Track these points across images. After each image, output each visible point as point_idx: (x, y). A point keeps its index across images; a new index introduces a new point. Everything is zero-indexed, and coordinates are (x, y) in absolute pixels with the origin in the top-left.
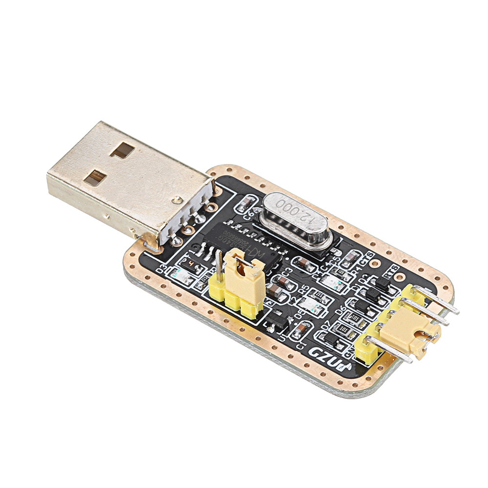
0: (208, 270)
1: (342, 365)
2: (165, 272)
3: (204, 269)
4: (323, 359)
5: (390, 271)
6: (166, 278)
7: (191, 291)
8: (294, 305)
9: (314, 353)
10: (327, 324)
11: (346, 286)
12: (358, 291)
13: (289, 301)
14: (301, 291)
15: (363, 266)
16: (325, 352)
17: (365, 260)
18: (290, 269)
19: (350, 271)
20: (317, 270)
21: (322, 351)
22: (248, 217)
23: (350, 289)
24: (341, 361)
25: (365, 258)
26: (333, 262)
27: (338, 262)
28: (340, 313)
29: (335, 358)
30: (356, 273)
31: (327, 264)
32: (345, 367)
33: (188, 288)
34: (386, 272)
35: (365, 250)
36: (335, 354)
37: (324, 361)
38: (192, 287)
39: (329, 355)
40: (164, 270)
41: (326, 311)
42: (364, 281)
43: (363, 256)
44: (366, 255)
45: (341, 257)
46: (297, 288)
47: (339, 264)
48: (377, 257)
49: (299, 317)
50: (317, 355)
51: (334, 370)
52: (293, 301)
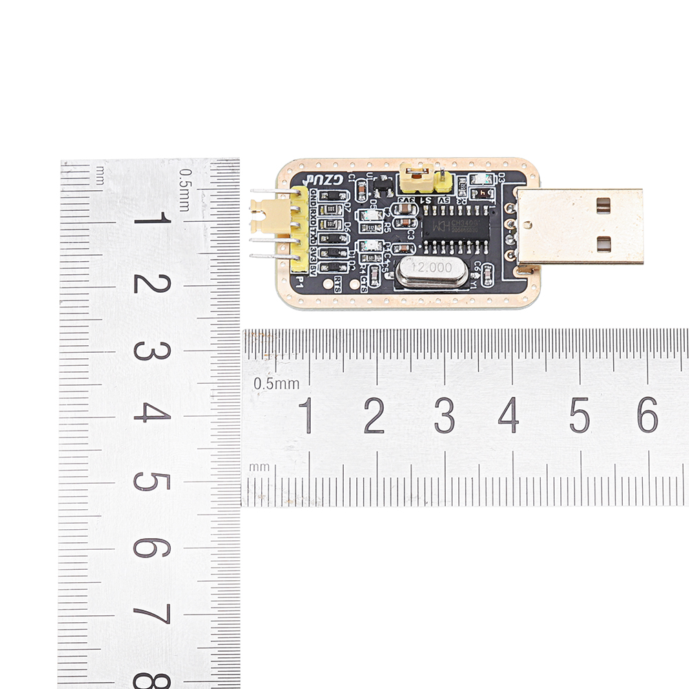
0: (468, 199)
1: (311, 181)
2: (497, 176)
3: (472, 198)
4: (328, 178)
5: (339, 285)
6: (492, 172)
7: (466, 173)
8: (384, 210)
9: (338, 178)
10: (348, 209)
11: (360, 251)
12: (349, 252)
13: (390, 211)
14: (388, 225)
15: (362, 277)
16: (331, 184)
17: (364, 283)
18: (411, 238)
19: (367, 265)
20: (391, 250)
21: (335, 184)
22: (478, 264)
23: (356, 250)
24: (315, 184)
25: (366, 285)
26: (385, 265)
27: (382, 268)
28: (347, 225)
29: (321, 183)
30: (362, 267)
31: (388, 261)
32: (308, 181)
33: (469, 174)
34: (341, 282)
35: (371, 292)
36: (323, 187)
37: (326, 176)
38: (468, 177)
39: (327, 183)
40: (499, 178)
41: (358, 220)
42: (351, 263)
43: (368, 285)
44: (367, 288)
45: (383, 274)
46: (393, 226)
47: (380, 267)
48: (357, 292)
49: (372, 202)
50: (336, 178)
51: (315, 174)
52: (387, 212)
